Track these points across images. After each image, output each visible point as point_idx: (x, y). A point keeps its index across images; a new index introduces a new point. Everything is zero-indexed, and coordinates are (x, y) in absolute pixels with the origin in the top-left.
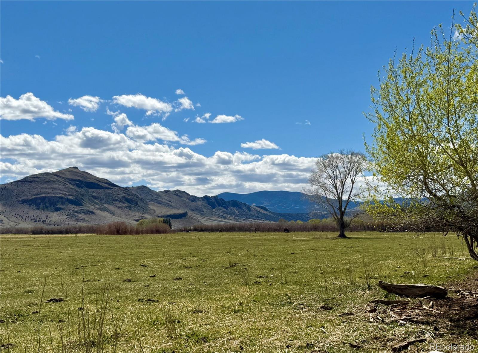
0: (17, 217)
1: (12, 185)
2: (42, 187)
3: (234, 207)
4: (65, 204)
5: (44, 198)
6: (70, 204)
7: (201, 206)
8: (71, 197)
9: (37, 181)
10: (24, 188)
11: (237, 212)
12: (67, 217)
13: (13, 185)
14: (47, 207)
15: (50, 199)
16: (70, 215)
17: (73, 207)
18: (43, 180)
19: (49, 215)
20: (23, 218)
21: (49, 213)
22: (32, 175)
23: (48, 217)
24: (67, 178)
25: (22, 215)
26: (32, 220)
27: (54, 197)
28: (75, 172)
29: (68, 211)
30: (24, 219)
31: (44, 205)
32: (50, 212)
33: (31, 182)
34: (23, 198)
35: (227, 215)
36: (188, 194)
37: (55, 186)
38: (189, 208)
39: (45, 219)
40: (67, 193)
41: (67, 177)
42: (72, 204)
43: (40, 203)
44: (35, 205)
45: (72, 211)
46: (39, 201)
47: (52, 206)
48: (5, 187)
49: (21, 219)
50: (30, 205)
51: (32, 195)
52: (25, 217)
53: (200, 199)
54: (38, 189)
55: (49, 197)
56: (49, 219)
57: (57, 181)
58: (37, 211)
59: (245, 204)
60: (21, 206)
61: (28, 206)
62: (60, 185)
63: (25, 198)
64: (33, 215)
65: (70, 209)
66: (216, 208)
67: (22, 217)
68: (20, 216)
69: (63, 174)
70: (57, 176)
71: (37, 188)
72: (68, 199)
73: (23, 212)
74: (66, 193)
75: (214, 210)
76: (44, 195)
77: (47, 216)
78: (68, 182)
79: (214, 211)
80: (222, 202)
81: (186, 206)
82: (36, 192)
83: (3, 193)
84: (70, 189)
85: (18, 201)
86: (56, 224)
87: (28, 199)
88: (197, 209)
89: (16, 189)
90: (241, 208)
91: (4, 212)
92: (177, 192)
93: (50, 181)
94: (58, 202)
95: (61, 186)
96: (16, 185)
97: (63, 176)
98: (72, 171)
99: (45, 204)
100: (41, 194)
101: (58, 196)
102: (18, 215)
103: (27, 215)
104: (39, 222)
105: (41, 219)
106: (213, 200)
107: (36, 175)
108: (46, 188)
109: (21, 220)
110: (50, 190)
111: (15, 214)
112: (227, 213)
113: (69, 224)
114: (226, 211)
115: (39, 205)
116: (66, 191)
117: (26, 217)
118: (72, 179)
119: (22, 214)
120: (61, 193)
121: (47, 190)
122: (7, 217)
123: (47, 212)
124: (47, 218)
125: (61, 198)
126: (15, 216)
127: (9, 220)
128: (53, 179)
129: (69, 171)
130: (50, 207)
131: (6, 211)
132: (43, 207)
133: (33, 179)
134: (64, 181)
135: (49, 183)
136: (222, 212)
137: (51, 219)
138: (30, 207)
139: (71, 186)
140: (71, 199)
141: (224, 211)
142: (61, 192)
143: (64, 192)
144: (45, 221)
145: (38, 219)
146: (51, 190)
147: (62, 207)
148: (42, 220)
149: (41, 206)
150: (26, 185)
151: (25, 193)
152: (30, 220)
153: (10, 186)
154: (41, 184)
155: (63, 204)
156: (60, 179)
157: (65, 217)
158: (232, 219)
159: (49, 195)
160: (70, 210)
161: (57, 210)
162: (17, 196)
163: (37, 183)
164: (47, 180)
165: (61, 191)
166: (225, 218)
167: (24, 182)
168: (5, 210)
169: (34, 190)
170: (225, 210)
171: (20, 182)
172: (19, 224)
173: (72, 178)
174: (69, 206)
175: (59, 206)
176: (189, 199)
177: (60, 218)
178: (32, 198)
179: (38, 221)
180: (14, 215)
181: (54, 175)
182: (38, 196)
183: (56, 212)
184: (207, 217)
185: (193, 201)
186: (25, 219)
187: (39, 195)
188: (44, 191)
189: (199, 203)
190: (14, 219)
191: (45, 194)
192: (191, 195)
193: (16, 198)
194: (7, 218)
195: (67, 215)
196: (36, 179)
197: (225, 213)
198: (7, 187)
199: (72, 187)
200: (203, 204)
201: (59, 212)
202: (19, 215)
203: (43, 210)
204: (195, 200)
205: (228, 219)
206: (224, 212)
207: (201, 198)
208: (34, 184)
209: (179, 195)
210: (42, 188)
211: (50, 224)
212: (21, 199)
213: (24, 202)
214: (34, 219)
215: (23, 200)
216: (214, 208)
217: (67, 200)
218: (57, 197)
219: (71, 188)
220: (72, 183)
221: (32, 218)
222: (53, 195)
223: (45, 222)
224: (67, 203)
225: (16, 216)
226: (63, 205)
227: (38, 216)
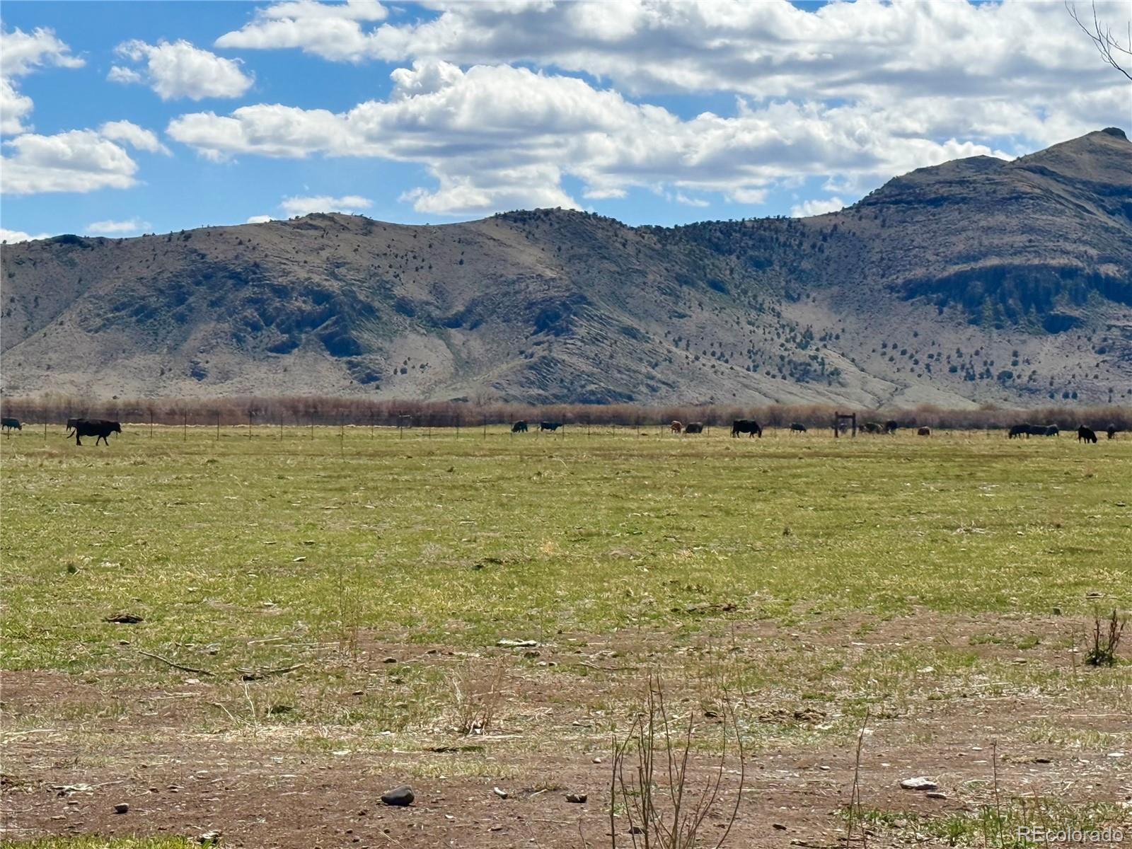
0: (891, 359)
1: (860, 219)
2: (983, 223)
4: (1085, 299)
5: (997, 275)
6: (1108, 297)
8: (1110, 270)
9: (964, 200)
10: (910, 229)
12: (1101, 358)
13: (867, 217)
14: (1011, 314)
15: (1021, 276)
16: (1112, 348)
17: (1121, 313)
18: (987, 194)
19: (1025, 352)
20: (916, 362)
21: (1024, 342)
22: (919, 171)
23: (1020, 359)
24: (1085, 183)
25: (910, 351)
26: (953, 370)
27: (1038, 268)
28: (1117, 153)
29: (1101, 334)
30: (922, 365)
31: (1001, 307)
32: (1025, 336)
33: (937, 202)
34: (909, 275)
37: (1042, 220)
39: (1009, 368)
40: (1093, 252)
41: (1084, 178)
42: (1119, 302)
43: (982, 297)
44: (960, 307)
45: (1116, 332)
46: (978, 287)
47: (1033, 310)
48: (835, 227)
49: (911, 364)
50: (941, 304)
51: (949, 261)
52: (924, 359)
54: (970, 234)
55: (1016, 268)
56: (1025, 367)
57: (1048, 195)
58: (972, 329)
60: (906, 307)
61: (932, 310)
62: (1062, 212)
63: (919, 272)
64: (955, 347)
65: (1108, 322)
67: (911, 357)
68: (904, 353)
69: (1070, 162)
70: (1042, 172)
71: (964, 229)
72: (1097, 276)
73: (916, 335)
74: (1087, 248)
76: (993, 261)
77: (1015, 354)
78: (1089, 199)
82: (961, 247)
83: (827, 253)
84: (1104, 235)
85: (892, 288)
86: (1057, 391)
87: (929, 280)
89: (878, 236)
91: (837, 337)
93: (1017, 197)
94: (1057, 293)
95: (1067, 221)
96: (876, 218)
97: (1069, 173)
98: (1105, 151)
99: (1004, 301)
100: (985, 255)
101: (1053, 262)
102: (895, 347)
103: (934, 351)
104: (986, 381)
105: (992, 370)
107: (937, 168)
108: (1003, 231)
109: (912, 370)
110: (1020, 240)
111: (885, 346)
113: (1111, 391)
115: (980, 303)
116: (1085, 243)
117: (931, 356)
118: (1105, 186)
119: (910, 344)
120: (1067, 253)
121: (1007, 239)
122: (852, 356)
123: (1016, 338)
124: (1015, 364)
125: (1068, 272)
126: (884, 354)
127: (863, 370)
128: (1028, 189)
129: (1091, 152)
130: (1027, 312)
131: (843, 331)
132: (997, 312)
133: (944, 191)
134: (1073, 195)
135: (1014, 207)
137: (1033, 367)
138: (941, 312)
139: (1103, 217)
140: (1114, 279)
142: (1069, 247)
143: (1082, 248)
144: (1010, 375)
145: (979, 369)
146: (1025, 238)
147: (1076, 313)
148: (995, 372)
149: (987, 310)
150: (920, 218)
151: (914, 252)
152: (947, 369)
153: (850, 225)
154: (980, 211)
155: (1078, 298)
156: (1057, 188)
157: (1091, 359)
159: (1017, 261)
160: (1109, 327)
161: (1056, 325)
162: (887, 266)
163: (964, 207)
164: (1003, 192)
165: (1066, 239)
167: (909, 203)
168: (841, 325)
169: (954, 239)
171: (896, 202)
172: (906, 386)
173: (1106, 180)
174: (1103, 309)
175: (1062, 308)
177: (1072, 361)
178: (946, 274)
179: (982, 377)
180: (880, 350)
181: (1030, 169)
182: (973, 265)
183: (1051, 337)
186: (928, 366)
187: (975, 259)
188: (996, 242)
190: (879, 364)
191: (999, 254)
193: (883, 276)
194: (853, 360)
195: (1102, 351)
196: (956, 190)
198: (842, 228)
199: (1111, 223)
201: (1063, 336)
202: (900, 349)
203: (998, 327)
208: (950, 214)
210: (987, 230)
211: (1032, 391)
212: (900, 281)
213: (913, 290)
214: (963, 367)
215: (910, 281)
217: (1096, 281)
218: (1054, 268)
219: (1107, 229)
220: (1109, 202)
221: (956, 361)
222: (1036, 262)
223: (1009, 383)
224: (1094, 294)
225: (889, 350)
226: (1079, 305)
227: (977, 353)
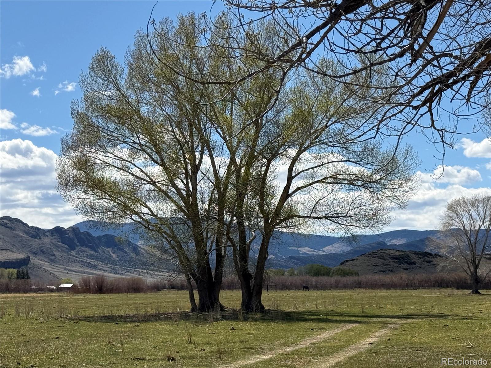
3: (108, 247)
7: (49, 246)
11: (114, 256)
35: (97, 263)
36: (26, 225)
38: (29, 249)
53: (47, 234)
59: (129, 243)
66: (77, 249)
75: (73, 253)
79: (73, 256)
80: (87, 238)
81: (23, 245)
88: (43, 252)
90: (122, 250)
92: (5, 221)
106: (71, 235)
112: (97, 259)
114: (95, 254)
136: (87, 256)
141: (92, 255)
158: (107, 269)
166: (95, 267)
170: (92, 252)
176: (27, 233)
184: (62, 266)
185: (34, 237)
189: (47, 240)
192: (30, 226)
197: (93, 259)
200: (54, 241)
204: (38, 235)
205: (100, 269)
206: (91, 257)
207: (49, 231)
209: (9, 225)
216: (73, 249)
